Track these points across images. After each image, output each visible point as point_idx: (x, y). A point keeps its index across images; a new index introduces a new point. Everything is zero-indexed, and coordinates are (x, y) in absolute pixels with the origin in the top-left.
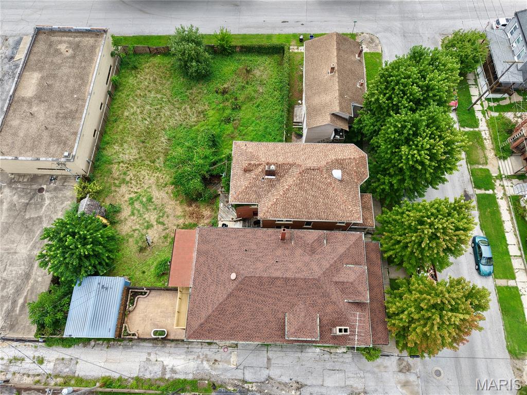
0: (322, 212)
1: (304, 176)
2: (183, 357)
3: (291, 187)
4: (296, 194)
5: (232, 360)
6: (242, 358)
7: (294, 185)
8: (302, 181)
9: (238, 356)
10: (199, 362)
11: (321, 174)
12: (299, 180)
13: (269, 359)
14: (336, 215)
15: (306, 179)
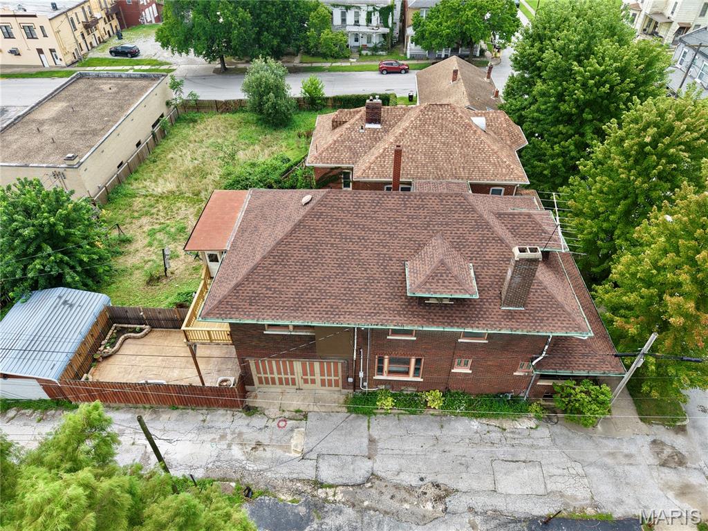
0: (460, 167)
1: (427, 114)
2: (190, 436)
3: (406, 130)
4: (416, 140)
5: (293, 442)
6: (315, 438)
7: (412, 128)
8: (424, 122)
9: (306, 435)
10: (223, 445)
11: (454, 111)
12: (420, 120)
13: (372, 441)
14: (483, 172)
15: (430, 119)
